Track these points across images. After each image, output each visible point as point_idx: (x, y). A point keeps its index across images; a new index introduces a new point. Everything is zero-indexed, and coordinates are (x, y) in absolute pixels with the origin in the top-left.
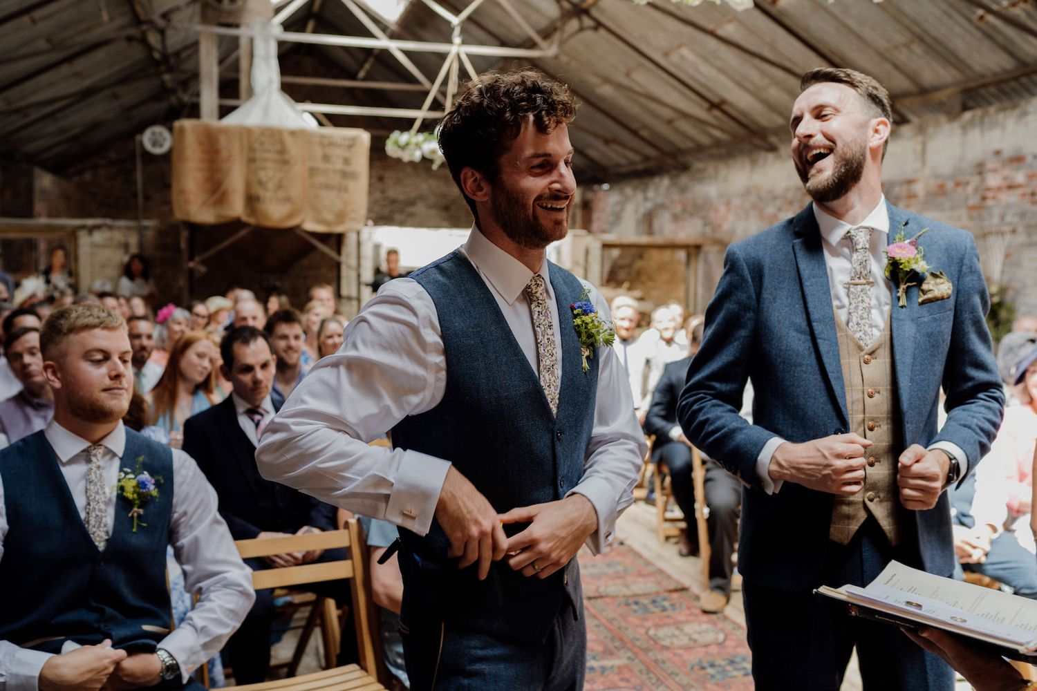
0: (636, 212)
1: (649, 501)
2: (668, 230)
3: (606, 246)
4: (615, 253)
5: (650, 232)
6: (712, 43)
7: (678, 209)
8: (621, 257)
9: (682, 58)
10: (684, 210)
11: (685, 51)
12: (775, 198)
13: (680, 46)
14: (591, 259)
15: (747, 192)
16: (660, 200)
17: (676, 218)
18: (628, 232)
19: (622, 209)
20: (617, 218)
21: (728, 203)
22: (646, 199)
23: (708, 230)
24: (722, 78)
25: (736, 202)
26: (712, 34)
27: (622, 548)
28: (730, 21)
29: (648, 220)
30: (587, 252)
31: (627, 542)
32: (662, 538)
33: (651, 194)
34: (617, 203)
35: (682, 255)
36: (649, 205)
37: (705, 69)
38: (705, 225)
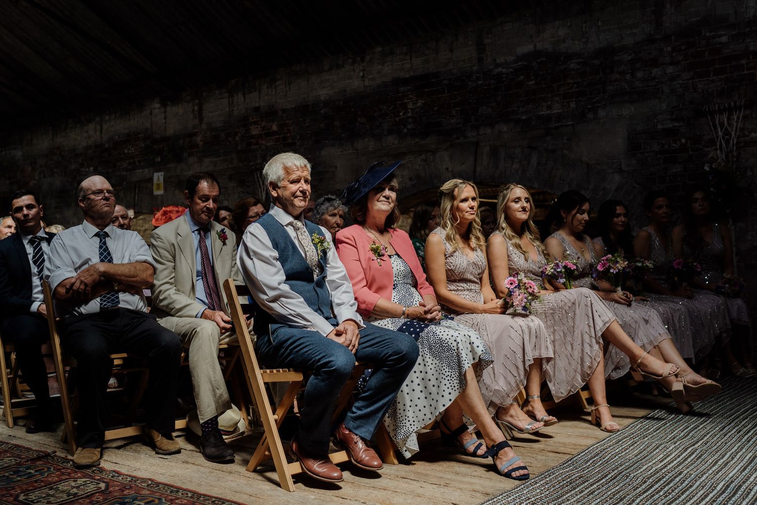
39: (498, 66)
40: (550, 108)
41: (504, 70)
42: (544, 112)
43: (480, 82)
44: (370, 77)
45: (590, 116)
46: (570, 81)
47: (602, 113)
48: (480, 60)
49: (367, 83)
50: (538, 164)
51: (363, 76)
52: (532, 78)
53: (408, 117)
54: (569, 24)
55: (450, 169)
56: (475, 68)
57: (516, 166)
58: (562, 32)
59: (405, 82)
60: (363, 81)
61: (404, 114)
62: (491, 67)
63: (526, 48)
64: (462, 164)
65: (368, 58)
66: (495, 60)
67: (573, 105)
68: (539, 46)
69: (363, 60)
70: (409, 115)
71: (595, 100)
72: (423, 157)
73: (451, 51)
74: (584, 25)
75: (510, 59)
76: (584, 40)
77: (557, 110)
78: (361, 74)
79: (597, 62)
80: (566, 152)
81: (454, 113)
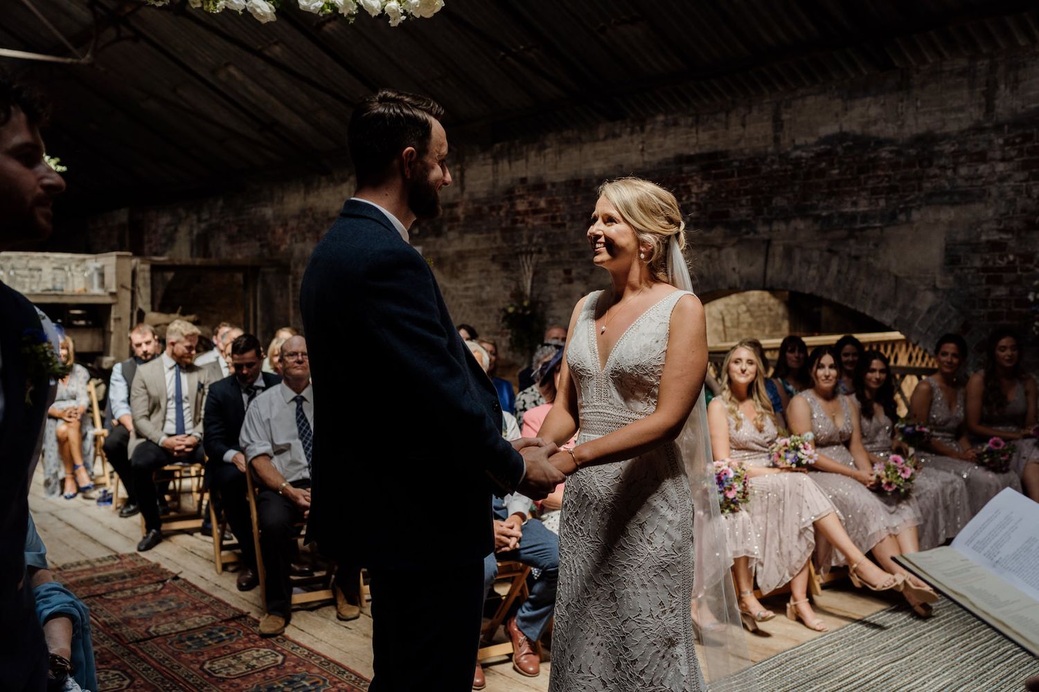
0: (191, 232)
1: (206, 531)
2: (223, 249)
3: (156, 269)
4: (170, 276)
5: (206, 253)
6: (260, 64)
7: (235, 230)
8: (174, 278)
9: (230, 76)
10: (239, 231)
11: (232, 70)
12: (330, 220)
13: (227, 65)
14: (140, 282)
15: (303, 213)
16: (214, 221)
17: (232, 240)
18: (182, 252)
19: (176, 230)
20: (171, 240)
21: (285, 225)
22: (199, 220)
23: (265, 251)
24: (272, 99)
25: (293, 223)
26: (260, 54)
27: (176, 582)
28: (276, 43)
29: (202, 244)
30: (134, 274)
31: (181, 576)
32: (219, 567)
33: (205, 216)
34: (168, 225)
35: (239, 277)
36: (203, 226)
37: (253, 89)
38: (262, 246)
39: (796, 148)
40: (855, 204)
41: (804, 154)
42: (848, 209)
43: (775, 167)
44: (650, 151)
45: (902, 217)
46: (880, 173)
47: (916, 215)
48: (776, 140)
49: (646, 158)
50: (839, 272)
51: (642, 150)
52: (836, 166)
53: (692, 203)
54: (882, 101)
55: (737, 270)
56: (770, 149)
57: (813, 272)
58: (874, 111)
59: (689, 160)
60: (643, 155)
61: (688, 199)
62: (789, 149)
63: (830, 129)
64: (751, 265)
65: (648, 128)
66: (794, 141)
67: (882, 203)
68: (846, 128)
69: (642, 130)
70: (693, 200)
71: (908, 199)
73: (744, 125)
74: (900, 104)
75: (812, 140)
76: (899, 123)
77: (863, 207)
78: (640, 147)
79: (913, 152)
80: (871, 260)
81: (744, 202)
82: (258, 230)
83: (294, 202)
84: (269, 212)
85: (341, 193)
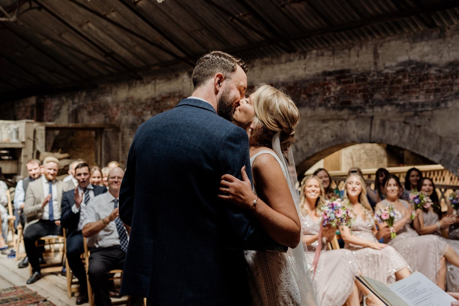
0: (68, 109)
1: (63, 273)
2: (86, 119)
3: (48, 129)
4: (57, 132)
5: (76, 121)
6: (105, 22)
7: (91, 108)
8: (59, 134)
9: (89, 28)
10: (94, 109)
11: (90, 25)
12: (141, 104)
13: (87, 22)
14: (38, 136)
15: (127, 100)
16: (81, 104)
17: (90, 114)
18: (63, 121)
19: (61, 108)
20: (58, 113)
21: (118, 106)
22: (73, 103)
23: (107, 120)
24: (111, 40)
25: (122, 105)
26: (104, 17)
27: (45, 303)
28: (113, 11)
29: (74, 115)
30: (35, 132)
31: (48, 299)
32: (70, 294)
33: (76, 100)
34: (57, 105)
35: (93, 133)
36: (75, 106)
37: (101, 34)
38: (106, 117)
39: (386, 68)
40: (417, 98)
41: (390, 71)
42: (414, 100)
43: (375, 78)
44: (309, 69)
45: (443, 105)
46: (430, 81)
47: (450, 104)
48: (375, 64)
49: (307, 72)
50: (410, 134)
51: (305, 68)
52: (407, 77)
53: (331, 97)
54: (430, 44)
55: (356, 132)
56: (372, 69)
57: (396, 134)
58: (426, 49)
59: (330, 74)
60: (305, 71)
61: (329, 94)
62: (382, 68)
63: (404, 58)
64: (363, 130)
65: (308, 57)
66: (384, 64)
67: (432, 97)
68: (412, 57)
69: (305, 58)
70: (332, 95)
71: (446, 95)
72: (340, 122)
73: (358, 56)
74: (440, 46)
75: (394, 64)
76: (440, 55)
77: (422, 99)
78: (304, 67)
79: (447, 70)
80: (427, 127)
81: (359, 96)
82: (103, 109)
83: (123, 94)
84: (109, 99)
85: (147, 89)
